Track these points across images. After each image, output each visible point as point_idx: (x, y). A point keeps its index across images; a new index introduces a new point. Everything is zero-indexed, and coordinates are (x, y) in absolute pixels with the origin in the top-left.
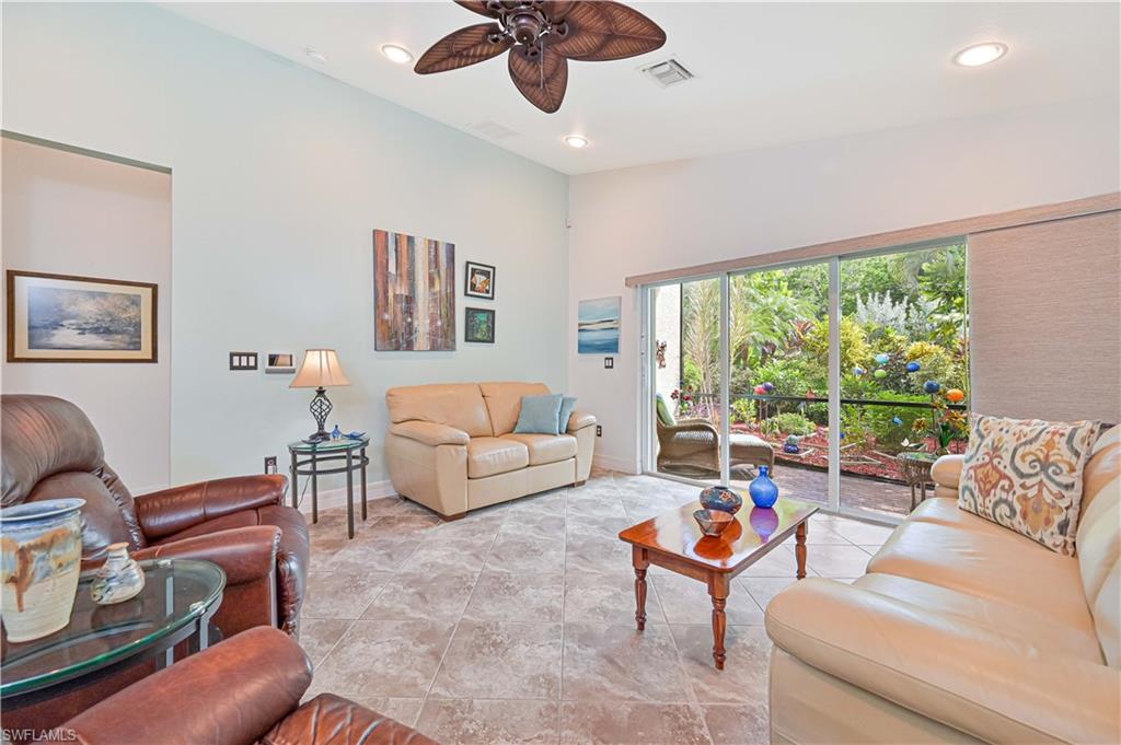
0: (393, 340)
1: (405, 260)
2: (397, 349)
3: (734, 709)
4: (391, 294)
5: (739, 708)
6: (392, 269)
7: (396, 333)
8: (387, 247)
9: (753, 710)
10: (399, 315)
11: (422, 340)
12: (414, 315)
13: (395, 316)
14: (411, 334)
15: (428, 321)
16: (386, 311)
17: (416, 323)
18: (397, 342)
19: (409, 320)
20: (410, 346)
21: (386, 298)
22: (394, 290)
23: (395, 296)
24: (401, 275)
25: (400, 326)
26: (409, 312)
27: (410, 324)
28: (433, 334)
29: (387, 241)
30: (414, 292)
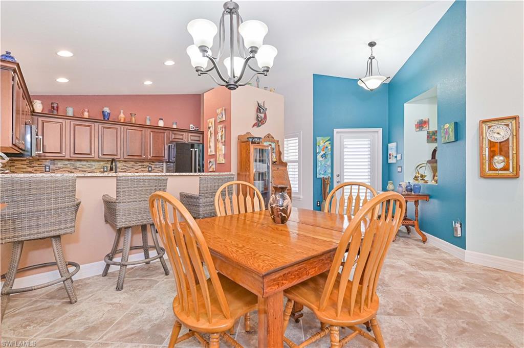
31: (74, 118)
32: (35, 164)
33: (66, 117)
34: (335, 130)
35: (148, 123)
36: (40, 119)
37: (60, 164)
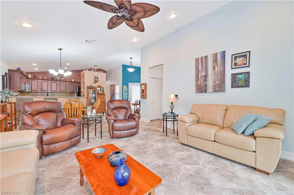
0: (200, 90)
1: (204, 64)
2: (202, 92)
3: (68, 184)
4: (200, 76)
5: (68, 185)
6: (200, 68)
7: (201, 87)
8: (198, 62)
9: (64, 188)
10: (202, 82)
11: (210, 88)
12: (207, 81)
13: (201, 82)
14: (206, 87)
15: (213, 82)
16: (198, 81)
17: (208, 84)
18: (202, 90)
19: (206, 83)
20: (206, 91)
21: (198, 77)
22: (201, 75)
23: (201, 76)
24: (203, 69)
25: (202, 85)
26: (205, 80)
27: (206, 84)
28: (214, 87)
29: (199, 61)
30: (207, 73)
31: (42, 79)
32: (30, 94)
33: (39, 79)
34: (129, 83)
35: (68, 80)
36: (30, 80)
37: (37, 94)
